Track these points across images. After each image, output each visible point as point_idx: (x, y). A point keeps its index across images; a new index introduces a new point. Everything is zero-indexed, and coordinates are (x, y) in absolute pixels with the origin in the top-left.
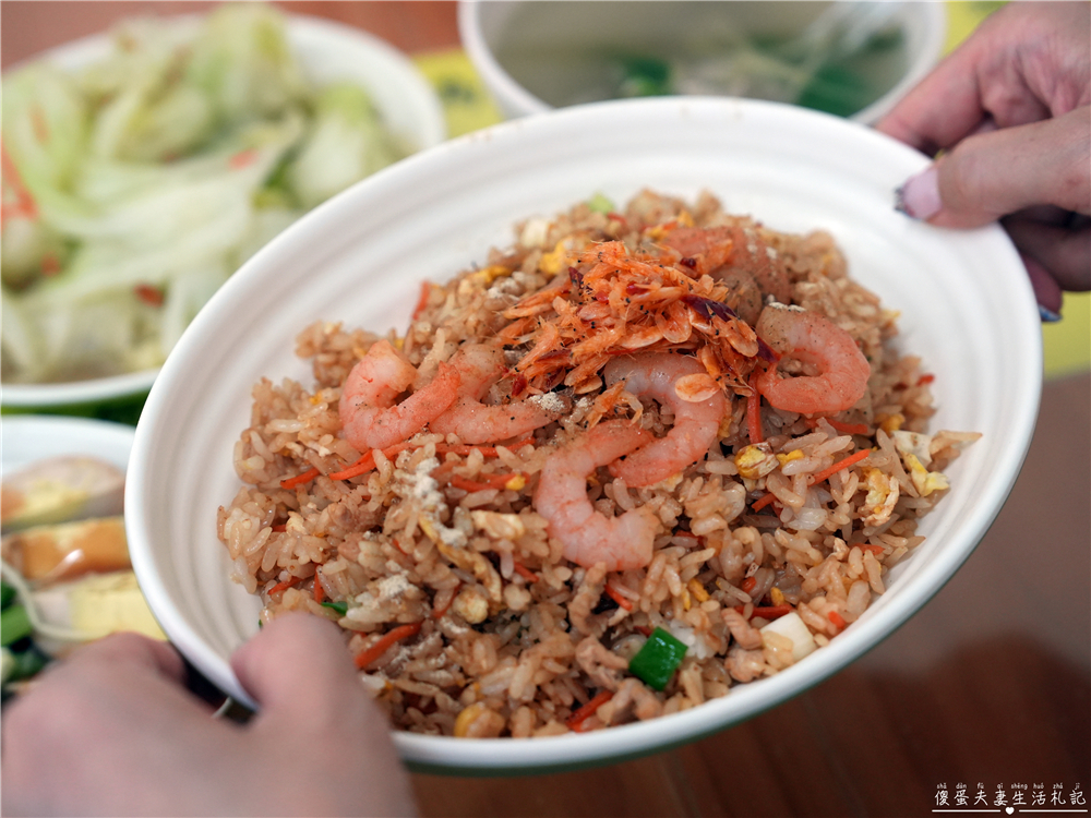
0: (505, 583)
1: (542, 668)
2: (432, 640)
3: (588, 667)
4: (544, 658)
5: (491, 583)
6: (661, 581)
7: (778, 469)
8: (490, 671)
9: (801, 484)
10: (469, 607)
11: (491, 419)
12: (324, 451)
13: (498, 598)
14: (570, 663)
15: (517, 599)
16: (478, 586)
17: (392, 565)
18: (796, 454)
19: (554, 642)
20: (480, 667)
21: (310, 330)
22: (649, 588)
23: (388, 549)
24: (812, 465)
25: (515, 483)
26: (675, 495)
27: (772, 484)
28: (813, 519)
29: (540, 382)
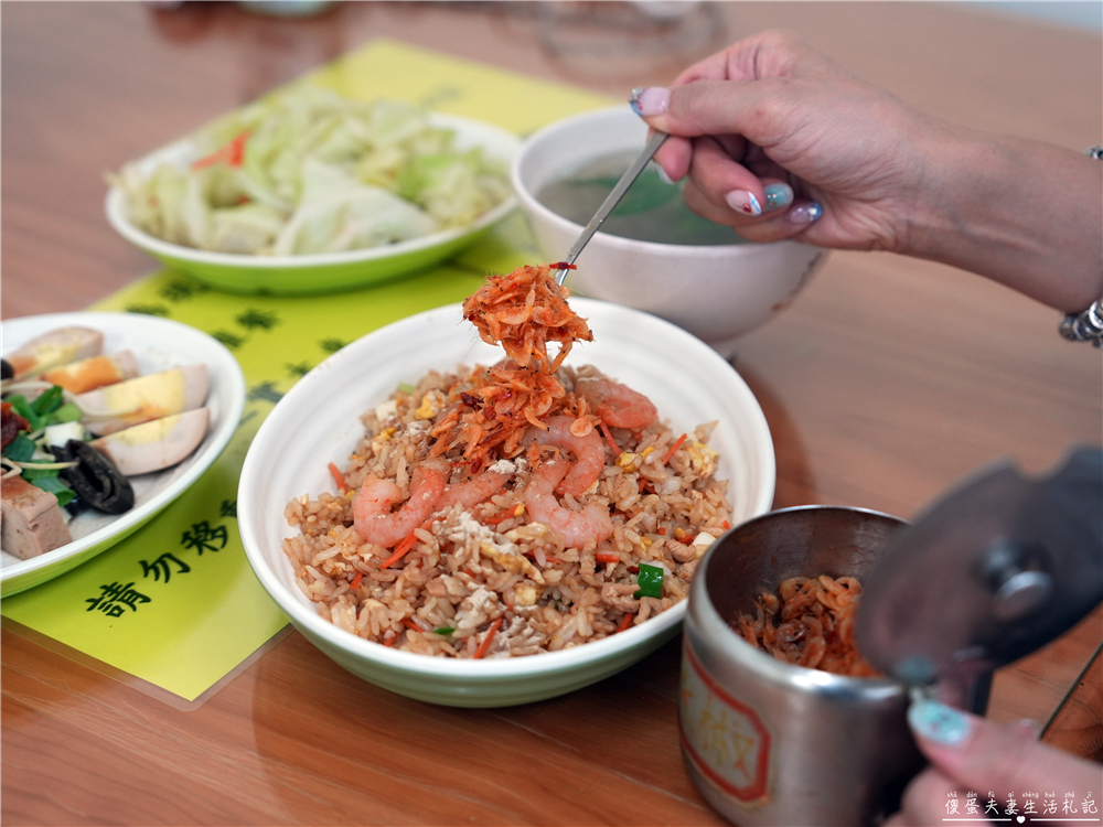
0: (543, 570)
1: (588, 613)
2: (517, 621)
3: (615, 601)
4: (587, 606)
5: (533, 573)
6: (625, 540)
7: (643, 463)
8: (561, 626)
9: (660, 466)
10: (525, 596)
11: (477, 486)
12: (367, 557)
13: (542, 582)
14: (601, 603)
15: (555, 576)
16: (526, 581)
17: (472, 585)
18: (649, 449)
19: (588, 596)
20: (555, 625)
21: (290, 506)
22: (621, 546)
23: (465, 576)
24: (659, 454)
25: (519, 511)
26: (600, 494)
27: (644, 472)
28: (674, 484)
29: (487, 457)
